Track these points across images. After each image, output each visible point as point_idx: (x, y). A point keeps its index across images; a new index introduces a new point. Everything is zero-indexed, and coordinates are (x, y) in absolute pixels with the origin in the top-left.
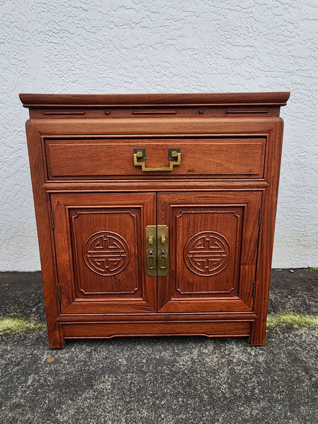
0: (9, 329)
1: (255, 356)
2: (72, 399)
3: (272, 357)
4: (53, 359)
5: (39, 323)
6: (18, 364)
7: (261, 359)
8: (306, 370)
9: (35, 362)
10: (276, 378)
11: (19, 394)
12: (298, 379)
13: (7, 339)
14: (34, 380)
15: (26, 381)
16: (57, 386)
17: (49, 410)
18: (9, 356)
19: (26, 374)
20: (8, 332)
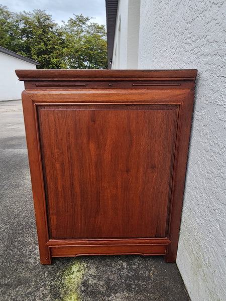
1: (36, 258)
3: (29, 267)
7: (31, 261)
8: (8, 286)
10: (13, 264)
12: (5, 276)
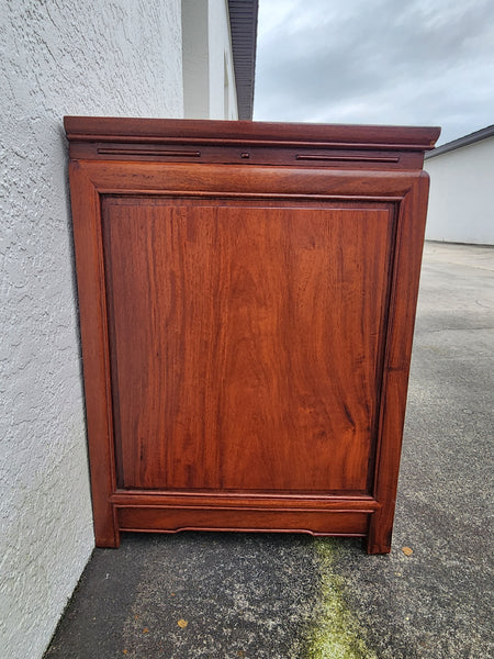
0: (353, 647)
2: (453, 518)
4: (404, 549)
5: (320, 595)
6: (434, 589)
9: (419, 568)
11: (478, 568)
13: (385, 634)
14: (449, 558)
15: (457, 567)
16: (445, 534)
17: (476, 533)
18: (425, 610)
19: (446, 572)
20: (362, 644)
